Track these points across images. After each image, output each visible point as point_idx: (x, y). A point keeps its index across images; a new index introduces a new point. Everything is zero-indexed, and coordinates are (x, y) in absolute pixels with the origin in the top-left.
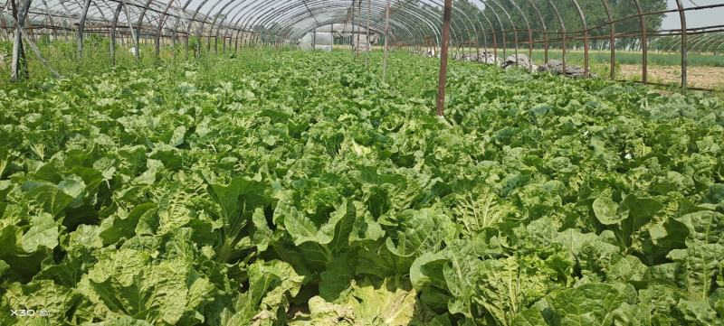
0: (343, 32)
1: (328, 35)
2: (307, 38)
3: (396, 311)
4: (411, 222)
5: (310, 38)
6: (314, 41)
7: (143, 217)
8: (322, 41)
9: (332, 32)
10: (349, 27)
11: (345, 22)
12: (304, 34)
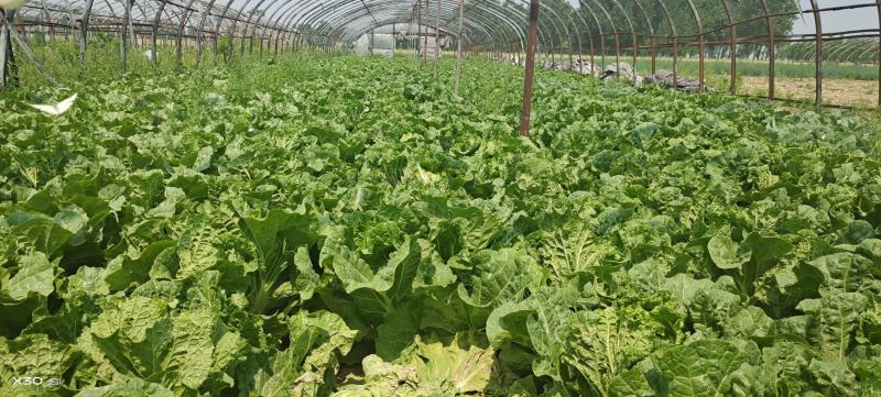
0: (407, 34)
1: (389, 37)
2: (364, 41)
3: (470, 372)
4: (489, 265)
5: (367, 40)
6: (373, 44)
7: (159, 257)
8: (382, 45)
9: (394, 33)
10: (415, 27)
11: (409, 21)
12: (360, 36)
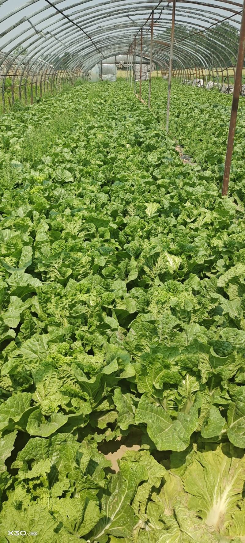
0: (125, 63)
1: (113, 66)
2: (95, 71)
5: (98, 70)
6: (102, 72)
8: (108, 72)
9: (116, 63)
11: (127, 54)
12: (94, 66)
